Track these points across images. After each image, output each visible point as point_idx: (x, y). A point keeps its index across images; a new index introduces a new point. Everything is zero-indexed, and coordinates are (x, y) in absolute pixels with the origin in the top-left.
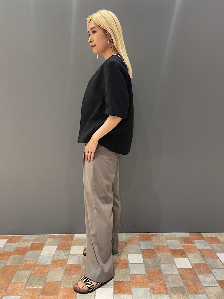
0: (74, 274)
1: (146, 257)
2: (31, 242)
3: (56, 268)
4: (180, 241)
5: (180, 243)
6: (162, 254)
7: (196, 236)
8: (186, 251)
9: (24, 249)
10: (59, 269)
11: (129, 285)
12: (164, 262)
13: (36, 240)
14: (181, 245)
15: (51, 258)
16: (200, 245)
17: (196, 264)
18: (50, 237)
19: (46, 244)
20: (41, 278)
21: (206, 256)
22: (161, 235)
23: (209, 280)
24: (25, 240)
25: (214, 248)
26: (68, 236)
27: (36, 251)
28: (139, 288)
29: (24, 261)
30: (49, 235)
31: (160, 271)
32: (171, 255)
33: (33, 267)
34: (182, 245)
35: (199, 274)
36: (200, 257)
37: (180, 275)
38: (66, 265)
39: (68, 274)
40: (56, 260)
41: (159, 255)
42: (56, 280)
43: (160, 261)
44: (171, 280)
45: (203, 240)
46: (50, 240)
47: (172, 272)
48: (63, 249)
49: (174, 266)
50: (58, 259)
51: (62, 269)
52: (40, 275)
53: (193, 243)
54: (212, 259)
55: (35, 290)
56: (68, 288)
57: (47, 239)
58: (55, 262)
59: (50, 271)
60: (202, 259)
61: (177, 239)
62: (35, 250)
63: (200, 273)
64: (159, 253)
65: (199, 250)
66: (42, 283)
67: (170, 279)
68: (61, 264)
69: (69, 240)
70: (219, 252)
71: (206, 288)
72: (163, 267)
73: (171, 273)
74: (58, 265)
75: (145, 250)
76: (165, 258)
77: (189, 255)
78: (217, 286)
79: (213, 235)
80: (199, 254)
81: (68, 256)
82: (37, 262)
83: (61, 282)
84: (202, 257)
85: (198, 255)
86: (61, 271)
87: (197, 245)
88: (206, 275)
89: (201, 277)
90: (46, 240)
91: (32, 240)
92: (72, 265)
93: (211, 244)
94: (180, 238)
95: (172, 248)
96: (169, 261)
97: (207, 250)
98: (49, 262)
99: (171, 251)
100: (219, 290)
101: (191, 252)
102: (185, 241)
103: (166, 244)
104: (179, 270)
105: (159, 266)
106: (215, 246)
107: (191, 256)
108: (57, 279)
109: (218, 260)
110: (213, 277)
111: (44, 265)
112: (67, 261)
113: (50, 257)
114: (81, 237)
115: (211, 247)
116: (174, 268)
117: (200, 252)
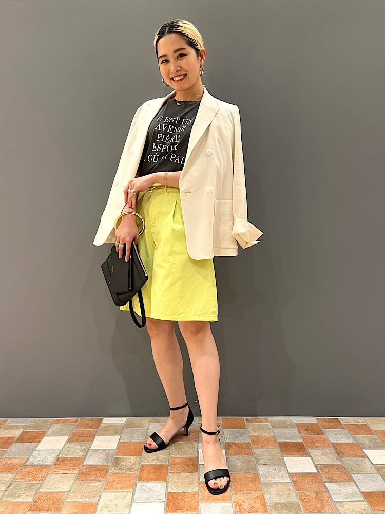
0: (95, 480)
1: (232, 455)
2: (22, 429)
3: (61, 471)
4: (298, 430)
5: (297, 433)
6: (263, 450)
7: (328, 422)
8: (307, 446)
9: (6, 440)
10: (68, 472)
11: (195, 499)
12: (265, 462)
13: (31, 427)
14: (299, 436)
15: (55, 455)
16: (335, 436)
17: (324, 467)
18: (57, 422)
19: (48, 433)
20: (33, 486)
21: (344, 454)
22: (264, 421)
23: (347, 491)
24: (10, 427)
25: (360, 441)
26: (92, 420)
27: (28, 444)
28: (213, 504)
29: (4, 458)
30: (56, 419)
31: (257, 478)
32: (279, 451)
33: (19, 468)
34: (302, 436)
35: (329, 482)
36: (332, 455)
37: (292, 483)
38: (81, 467)
39: (83, 480)
40: (64, 458)
41: (257, 451)
42: (60, 489)
43: (258, 460)
44: (276, 492)
45: (341, 428)
46: (56, 427)
47: (279, 479)
48: (79, 441)
49: (284, 469)
50: (68, 456)
51: (73, 472)
52: (31, 482)
53: (322, 433)
54: (354, 459)
55: (18, 504)
56: (80, 503)
57: (51, 425)
58: (61, 462)
59: (49, 476)
60: (337, 458)
61: (293, 427)
62: (27, 442)
63: (331, 480)
64: (258, 448)
65: (332, 443)
66: (33, 493)
67: (274, 490)
68: (72, 465)
69: (92, 427)
70: (370, 448)
71: (339, 504)
72: (262, 470)
73: (276, 479)
74: (66, 467)
75: (232, 444)
76: (268, 457)
77: (312, 452)
78: (361, 501)
79: (360, 420)
80: (332, 450)
81: (87, 452)
82: (28, 460)
83: (69, 492)
84: (336, 455)
85: (330, 451)
86: (70, 475)
87: (328, 436)
88: (342, 483)
89: (331, 487)
90: (50, 427)
91: (23, 427)
92: (92, 466)
93: (355, 435)
94: (298, 426)
95: (282, 441)
96: (275, 461)
97: (347, 444)
98: (50, 460)
99: (280, 446)
100: (363, 508)
101: (317, 448)
102: (307, 430)
103: (272, 435)
104: (292, 475)
105: (255, 469)
106: (362, 438)
107: (317, 454)
108: (62, 488)
109: (367, 460)
110: (355, 487)
111: (40, 466)
112: (85, 459)
113: (54, 453)
114: (115, 422)
115: (354, 439)
116: (282, 472)
117: (333, 448)
